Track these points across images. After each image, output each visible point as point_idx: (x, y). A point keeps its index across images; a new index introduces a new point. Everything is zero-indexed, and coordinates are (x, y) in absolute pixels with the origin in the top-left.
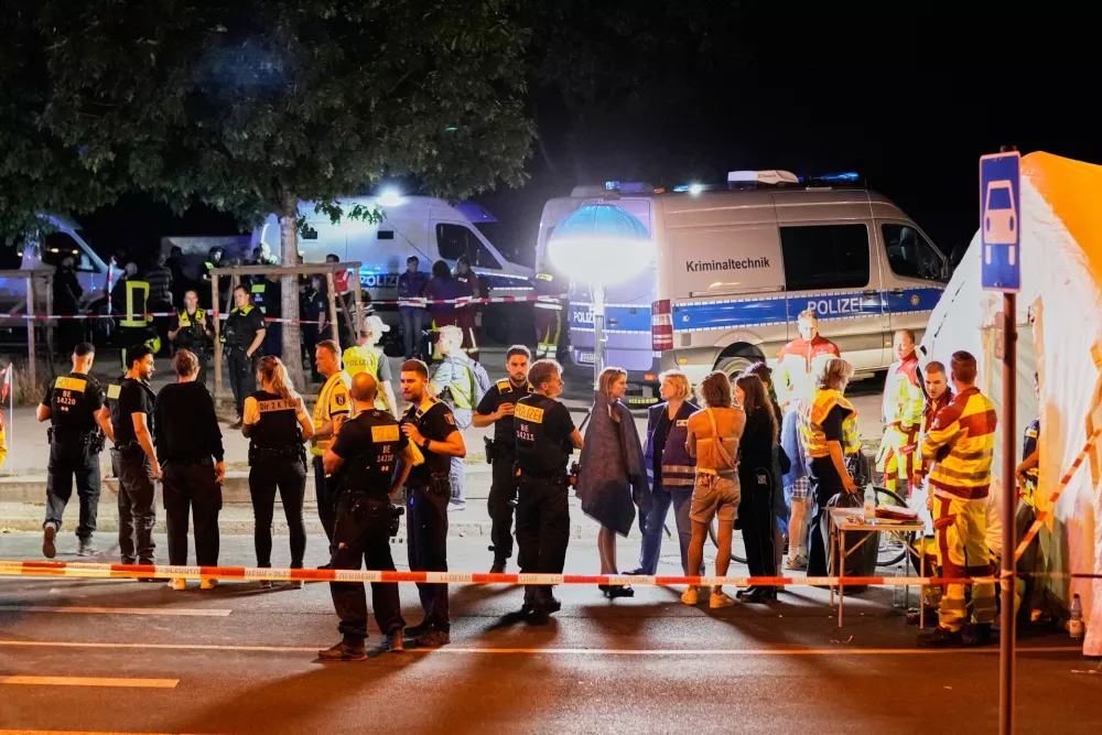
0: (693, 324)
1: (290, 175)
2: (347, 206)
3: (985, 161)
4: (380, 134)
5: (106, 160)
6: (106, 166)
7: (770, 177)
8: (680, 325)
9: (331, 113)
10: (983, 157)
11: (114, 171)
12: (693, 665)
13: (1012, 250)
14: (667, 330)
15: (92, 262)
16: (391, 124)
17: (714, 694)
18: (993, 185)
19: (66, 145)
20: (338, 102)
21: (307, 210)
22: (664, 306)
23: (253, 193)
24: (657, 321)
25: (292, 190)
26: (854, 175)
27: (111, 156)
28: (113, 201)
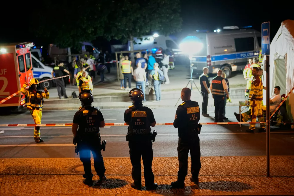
0: (215, 60)
1: (131, 32)
2: (144, 38)
3: (263, 24)
4: (148, 22)
5: (92, 31)
6: (92, 32)
7: (232, 28)
8: (212, 60)
9: (138, 18)
10: (262, 23)
11: (95, 32)
12: (206, 137)
13: (268, 45)
14: (210, 61)
15: (96, 51)
16: (150, 20)
17: (209, 144)
18: (264, 30)
19: (83, 28)
20: (139, 16)
21: (135, 39)
22: (209, 57)
23: (123, 36)
24: (208, 59)
25: (132, 35)
26: (251, 26)
27: (93, 30)
28: (95, 39)
